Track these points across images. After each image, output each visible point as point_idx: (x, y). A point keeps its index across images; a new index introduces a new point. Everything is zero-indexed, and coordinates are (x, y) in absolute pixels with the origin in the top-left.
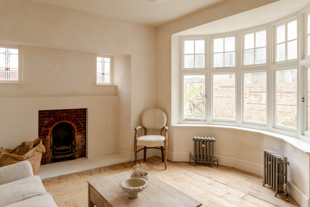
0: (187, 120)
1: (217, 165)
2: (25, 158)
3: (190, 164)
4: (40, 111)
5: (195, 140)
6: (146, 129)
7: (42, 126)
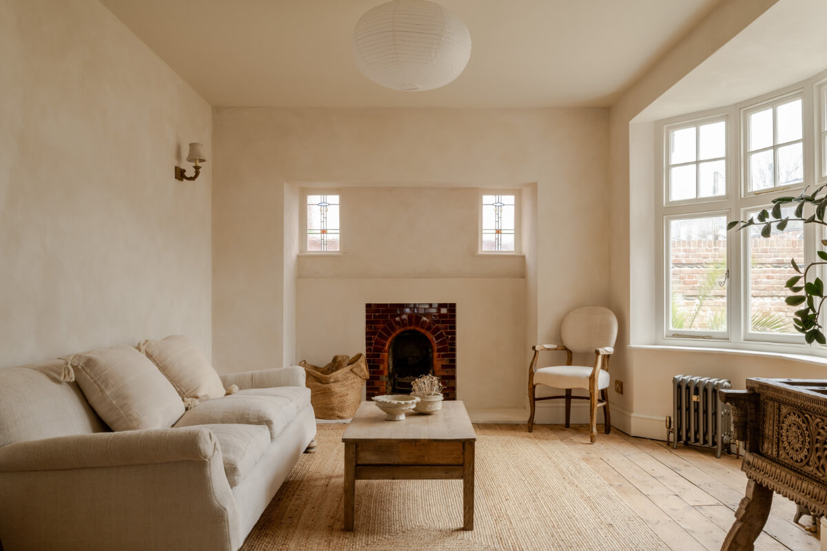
0: (677, 335)
1: (736, 456)
2: (332, 380)
3: (668, 445)
4: (368, 306)
5: (679, 386)
6: (571, 352)
7: (374, 334)
